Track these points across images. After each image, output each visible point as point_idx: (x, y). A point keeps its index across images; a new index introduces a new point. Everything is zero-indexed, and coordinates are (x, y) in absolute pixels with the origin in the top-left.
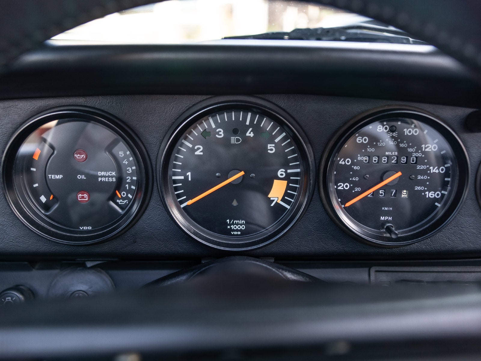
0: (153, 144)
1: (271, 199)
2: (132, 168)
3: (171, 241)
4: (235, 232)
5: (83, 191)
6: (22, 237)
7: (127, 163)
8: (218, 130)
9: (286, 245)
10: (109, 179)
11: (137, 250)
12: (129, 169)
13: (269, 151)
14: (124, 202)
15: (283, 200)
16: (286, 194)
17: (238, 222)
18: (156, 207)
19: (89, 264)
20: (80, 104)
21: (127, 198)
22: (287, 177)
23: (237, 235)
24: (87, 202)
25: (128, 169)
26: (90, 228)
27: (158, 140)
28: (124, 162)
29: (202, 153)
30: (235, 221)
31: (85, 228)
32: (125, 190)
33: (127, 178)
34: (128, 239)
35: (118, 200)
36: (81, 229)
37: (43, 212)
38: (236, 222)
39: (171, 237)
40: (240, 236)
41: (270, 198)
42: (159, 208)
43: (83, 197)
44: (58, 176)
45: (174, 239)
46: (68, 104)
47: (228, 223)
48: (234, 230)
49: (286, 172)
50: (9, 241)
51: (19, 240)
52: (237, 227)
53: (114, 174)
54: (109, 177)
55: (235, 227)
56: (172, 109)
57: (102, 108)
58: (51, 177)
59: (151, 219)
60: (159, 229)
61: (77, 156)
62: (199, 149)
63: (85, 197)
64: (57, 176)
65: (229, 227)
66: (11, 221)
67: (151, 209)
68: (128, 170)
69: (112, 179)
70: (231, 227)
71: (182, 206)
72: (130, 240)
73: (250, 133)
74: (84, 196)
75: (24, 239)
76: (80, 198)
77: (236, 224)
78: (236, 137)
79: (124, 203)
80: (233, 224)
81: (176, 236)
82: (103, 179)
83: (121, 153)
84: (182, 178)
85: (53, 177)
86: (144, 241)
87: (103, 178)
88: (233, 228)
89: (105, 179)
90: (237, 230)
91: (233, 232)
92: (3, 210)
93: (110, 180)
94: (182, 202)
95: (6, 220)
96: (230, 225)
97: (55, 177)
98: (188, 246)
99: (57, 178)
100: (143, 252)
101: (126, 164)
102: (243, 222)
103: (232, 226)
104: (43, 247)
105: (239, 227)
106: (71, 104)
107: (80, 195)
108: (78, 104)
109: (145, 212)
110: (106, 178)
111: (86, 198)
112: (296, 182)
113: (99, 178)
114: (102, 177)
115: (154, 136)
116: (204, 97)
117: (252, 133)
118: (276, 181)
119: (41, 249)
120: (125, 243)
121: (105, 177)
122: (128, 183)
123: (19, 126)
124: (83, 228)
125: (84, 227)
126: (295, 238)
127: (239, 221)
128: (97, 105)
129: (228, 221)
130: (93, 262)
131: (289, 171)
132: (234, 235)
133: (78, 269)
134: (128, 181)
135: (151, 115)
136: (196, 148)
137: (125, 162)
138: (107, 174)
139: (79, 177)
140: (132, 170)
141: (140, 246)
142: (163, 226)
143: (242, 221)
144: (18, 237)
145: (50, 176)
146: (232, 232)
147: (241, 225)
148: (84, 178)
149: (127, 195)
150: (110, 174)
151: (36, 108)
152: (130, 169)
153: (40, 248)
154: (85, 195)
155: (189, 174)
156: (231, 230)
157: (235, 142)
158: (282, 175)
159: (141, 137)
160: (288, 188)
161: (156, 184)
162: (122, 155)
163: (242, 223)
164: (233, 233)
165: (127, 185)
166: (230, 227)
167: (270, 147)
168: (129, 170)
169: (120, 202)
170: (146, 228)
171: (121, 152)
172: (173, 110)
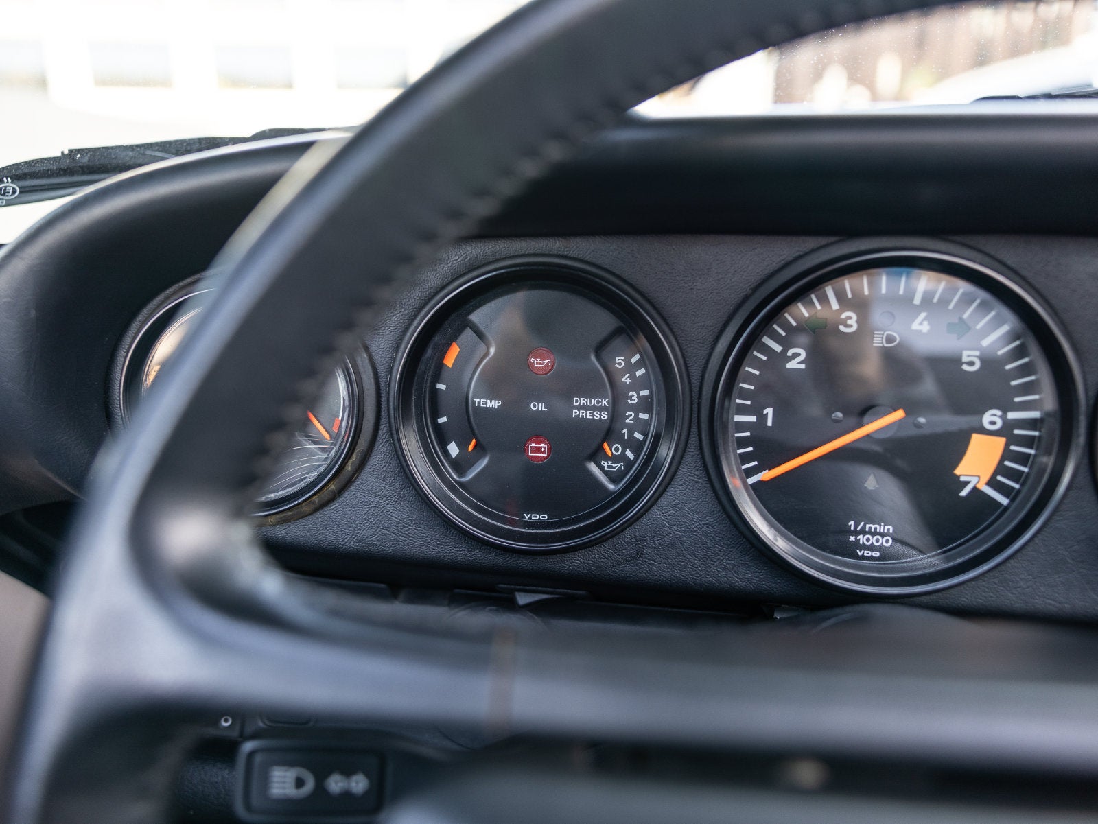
0: (699, 341)
1: (962, 479)
2: (638, 394)
3: (719, 559)
4: (866, 552)
5: (540, 436)
6: (414, 524)
7: (629, 381)
8: (844, 316)
9: (998, 592)
10: (593, 413)
11: (643, 574)
12: (633, 395)
13: (965, 367)
14: (614, 468)
15: (992, 483)
16: (1001, 469)
17: (876, 529)
18: (693, 480)
19: (523, 599)
20: (556, 252)
21: (623, 457)
22: (1006, 431)
23: (871, 558)
24: (545, 459)
25: (630, 394)
26: (544, 517)
27: (710, 333)
28: (623, 380)
29: (803, 366)
30: (868, 526)
31: (534, 517)
32: (620, 440)
33: (627, 414)
34: (626, 548)
35: (603, 462)
36: (527, 517)
37: (455, 477)
38: (870, 528)
39: (720, 551)
40: (877, 561)
41: (958, 477)
42: (699, 482)
43: (538, 450)
44: (493, 401)
45: (727, 556)
46: (532, 252)
47: (852, 528)
48: (864, 547)
49: (1003, 417)
50: (389, 531)
51: (407, 530)
52: (873, 540)
53: (604, 402)
54: (594, 408)
55: (868, 540)
56: (748, 266)
57: (599, 262)
58: (479, 402)
59: (678, 508)
60: (695, 531)
61: (535, 362)
62: (796, 355)
63: (543, 449)
64: (491, 402)
65: (852, 538)
66: (397, 489)
67: (680, 483)
68: (630, 398)
69: (601, 415)
70: (858, 538)
71: (751, 481)
72: (630, 550)
73: (921, 324)
74: (541, 447)
75: (417, 530)
76: (532, 452)
77: (870, 533)
78: (886, 333)
79: (615, 470)
80: (863, 532)
81: (731, 549)
82: (582, 414)
83: (619, 360)
84: (753, 419)
85: (482, 403)
86: (658, 555)
87: (581, 411)
88: (861, 542)
89: (586, 415)
90: (872, 548)
91: (862, 551)
92: (385, 466)
93: (597, 417)
94: (750, 473)
95: (387, 487)
96: (856, 533)
97: (486, 404)
98: (757, 574)
99: (491, 406)
100: (655, 577)
101: (628, 383)
102: (888, 530)
103: (860, 537)
104: (451, 550)
105: (877, 541)
106: (537, 252)
107: (533, 445)
108: (551, 253)
109: (667, 490)
110: (588, 412)
111: (544, 452)
112: (1029, 442)
113: (574, 411)
114: (580, 408)
115: (703, 324)
116: (823, 241)
117: (926, 323)
118: (976, 438)
119: (447, 553)
120: (618, 555)
121: (586, 408)
122: (628, 425)
123: (432, 294)
124: (531, 516)
125: (533, 515)
126: (1023, 576)
127: (878, 526)
128: (590, 254)
129: (852, 523)
130: (533, 595)
131: (1012, 415)
132: (863, 558)
133: (489, 608)
134: (628, 421)
135: (700, 278)
136: (790, 353)
137: (626, 379)
138: (591, 403)
139: (534, 406)
140: (638, 397)
141: (651, 564)
142: (704, 524)
143: (886, 527)
144: (406, 524)
145: (477, 400)
146: (858, 551)
147: (883, 535)
148: (543, 409)
149: (624, 451)
150: (598, 402)
151: (468, 258)
152: (636, 395)
153: (446, 550)
154: (543, 445)
155: (769, 411)
156: (857, 545)
157: (882, 343)
158: (993, 423)
159: (674, 325)
160: (1007, 454)
161: (697, 430)
162: (620, 364)
163: (886, 531)
164: (860, 554)
165: (625, 431)
166: (856, 539)
167: (969, 356)
168: (633, 398)
169: (608, 467)
170: (665, 526)
171: (620, 358)
172: (750, 268)
